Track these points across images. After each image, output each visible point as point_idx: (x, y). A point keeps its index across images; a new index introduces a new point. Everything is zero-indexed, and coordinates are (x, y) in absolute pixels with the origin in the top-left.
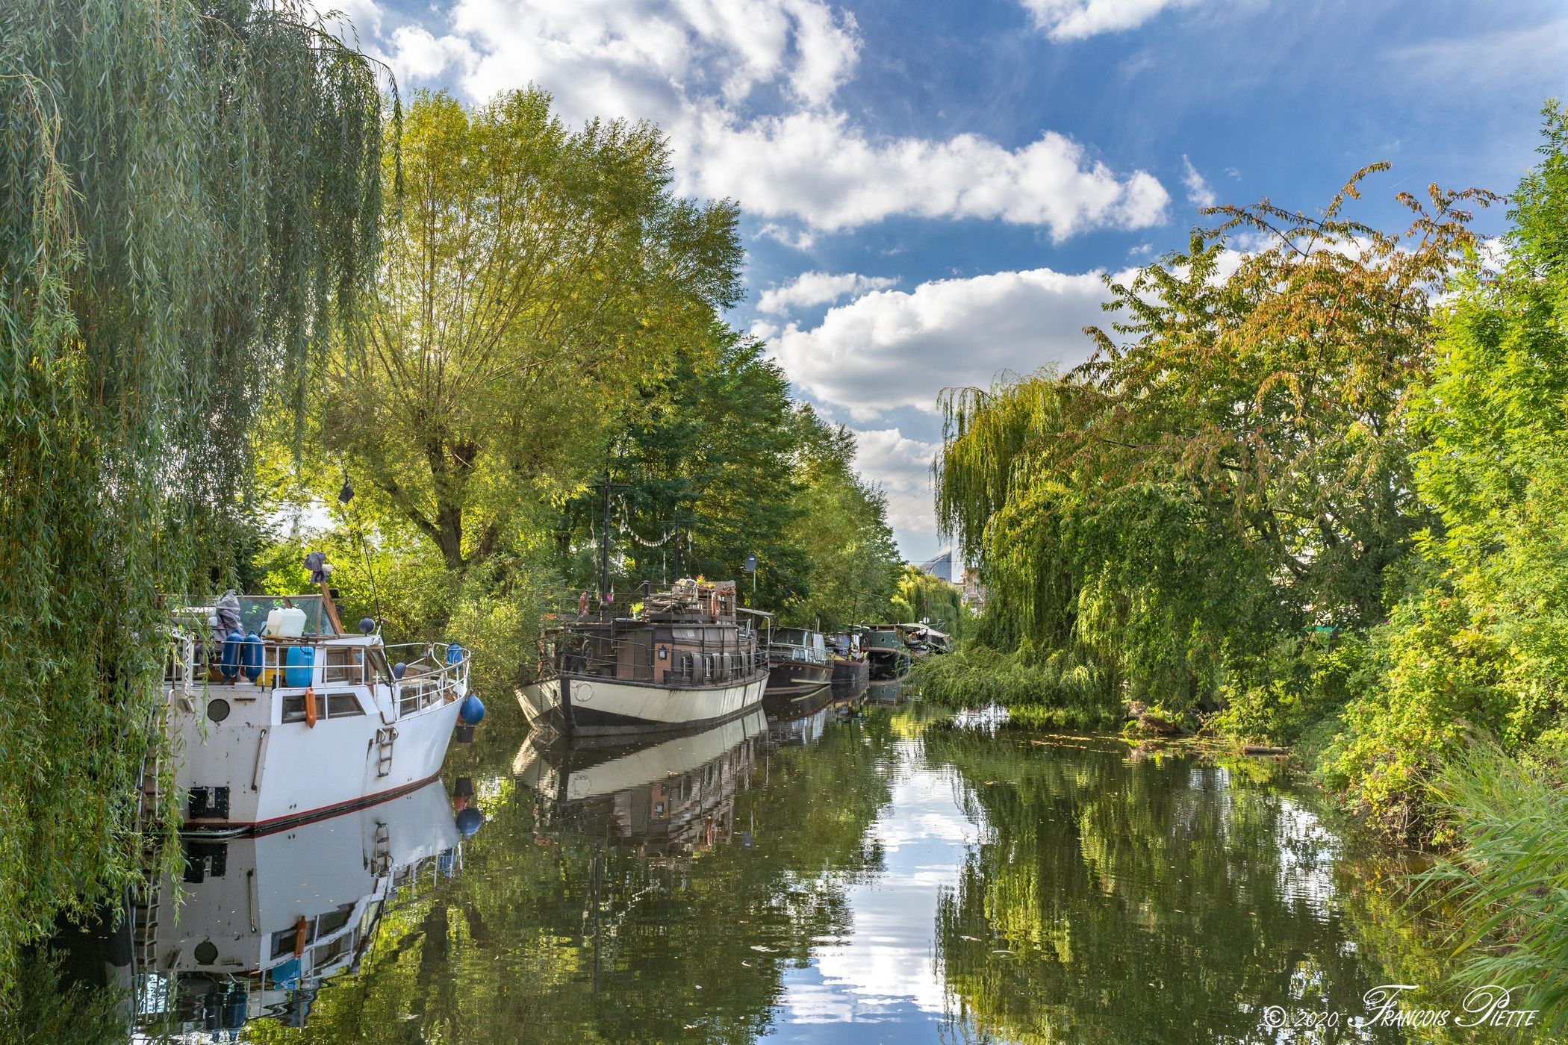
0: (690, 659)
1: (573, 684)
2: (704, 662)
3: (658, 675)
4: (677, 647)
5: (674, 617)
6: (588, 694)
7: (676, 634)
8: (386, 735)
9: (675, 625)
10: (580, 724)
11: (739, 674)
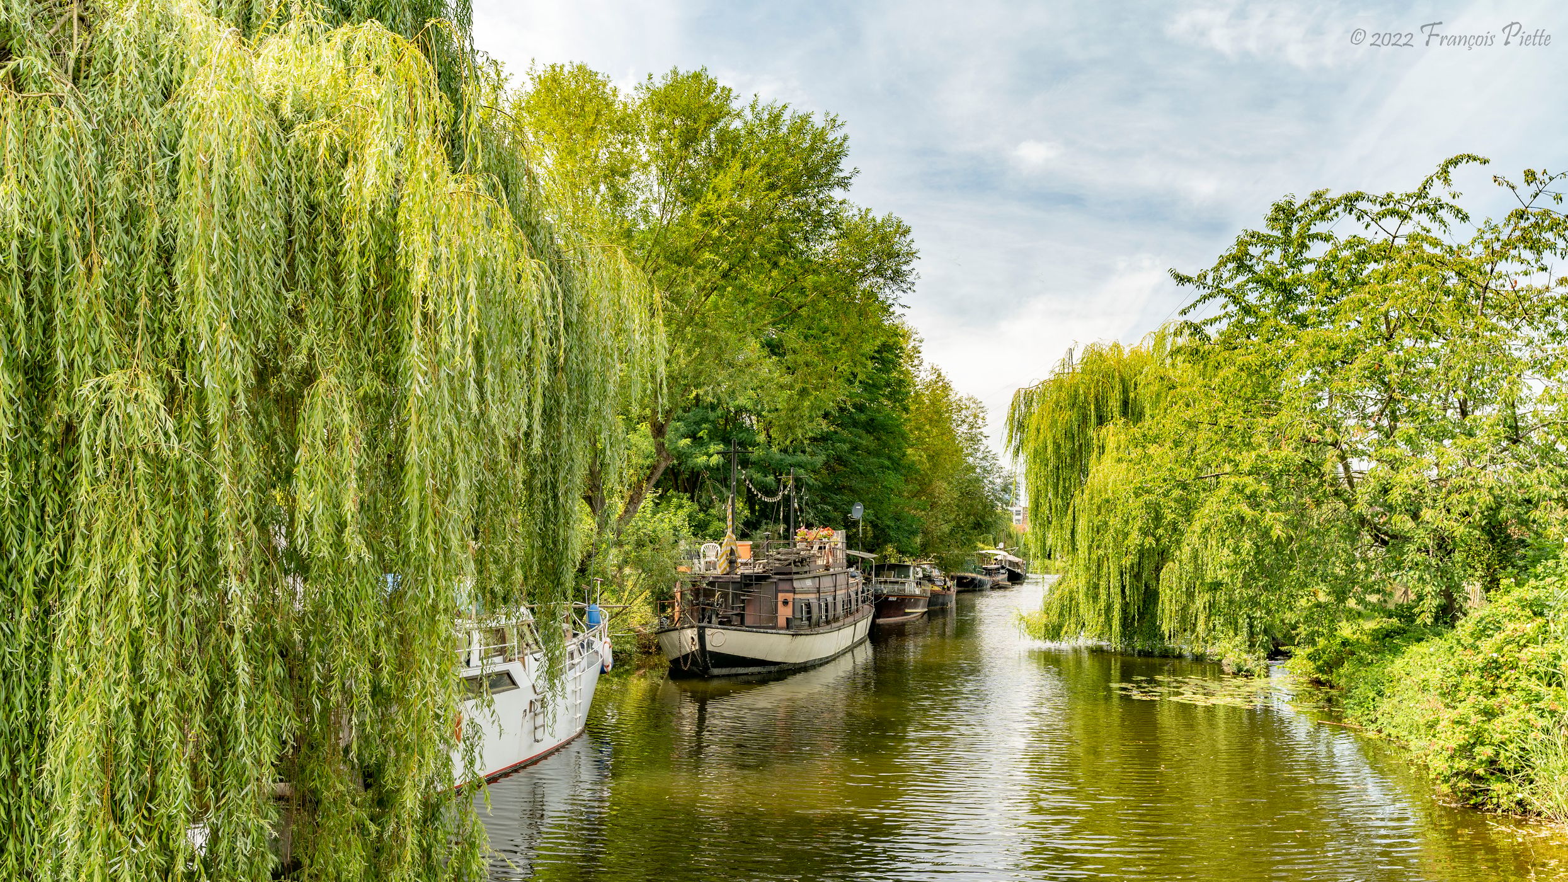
0: (808, 606)
1: (708, 632)
2: (820, 605)
3: (782, 622)
4: (797, 596)
5: (795, 569)
6: (721, 640)
7: (796, 584)
8: (538, 704)
9: (795, 576)
10: (714, 666)
11: (848, 613)
